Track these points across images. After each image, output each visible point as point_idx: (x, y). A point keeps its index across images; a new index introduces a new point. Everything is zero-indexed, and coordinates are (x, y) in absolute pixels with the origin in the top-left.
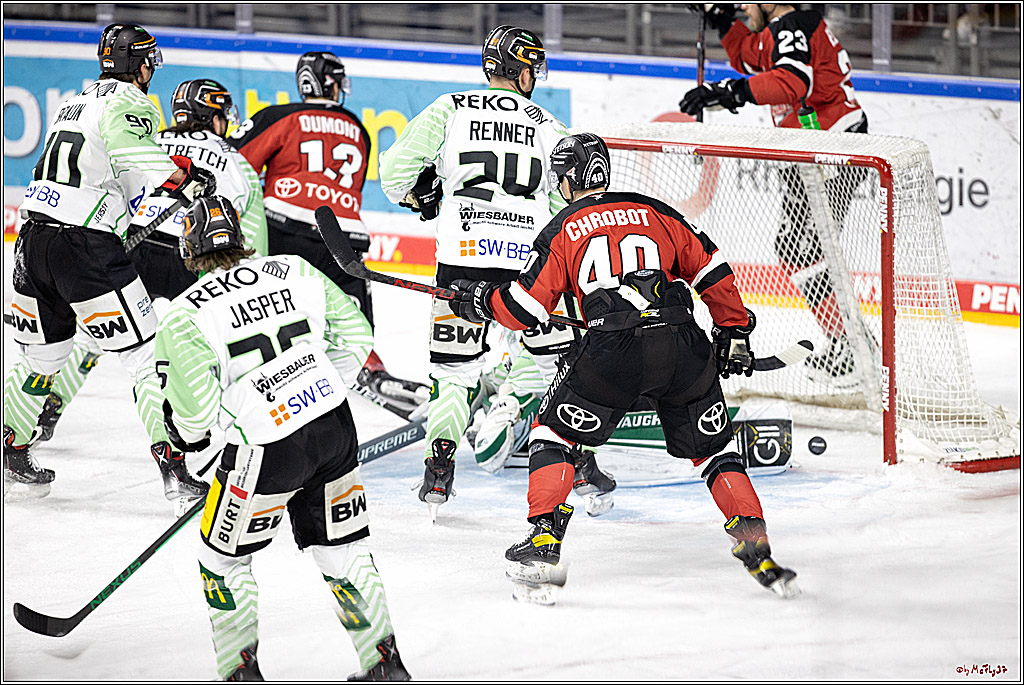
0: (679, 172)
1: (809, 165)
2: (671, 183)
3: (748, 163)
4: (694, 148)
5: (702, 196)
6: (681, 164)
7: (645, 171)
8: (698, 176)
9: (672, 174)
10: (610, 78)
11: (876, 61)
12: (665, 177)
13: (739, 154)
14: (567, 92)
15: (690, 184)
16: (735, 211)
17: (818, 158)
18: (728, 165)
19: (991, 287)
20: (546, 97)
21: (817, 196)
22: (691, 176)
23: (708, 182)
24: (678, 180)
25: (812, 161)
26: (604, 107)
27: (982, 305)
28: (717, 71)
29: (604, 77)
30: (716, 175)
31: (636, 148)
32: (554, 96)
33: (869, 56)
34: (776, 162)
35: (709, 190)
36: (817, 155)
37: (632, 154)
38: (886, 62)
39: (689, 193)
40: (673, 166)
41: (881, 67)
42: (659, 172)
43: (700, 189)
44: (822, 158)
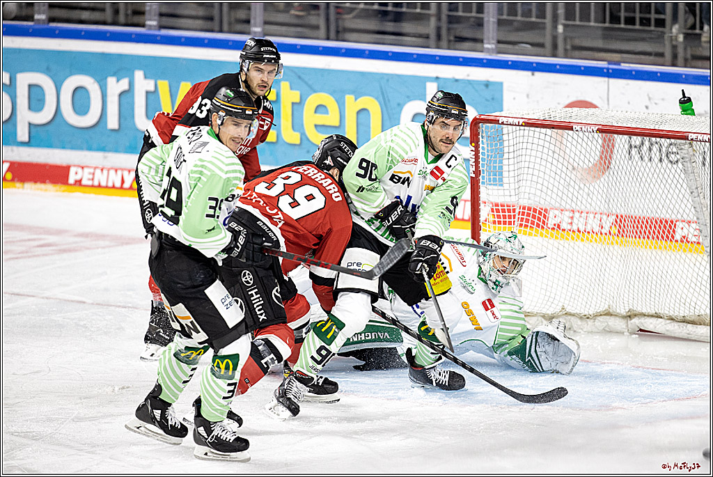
0: (584, 145)
1: (683, 141)
2: (578, 153)
3: (636, 140)
4: (597, 128)
5: (603, 162)
6: (585, 139)
7: (558, 144)
8: (599, 147)
9: (579, 147)
10: (533, 74)
12: (573, 149)
13: (630, 132)
14: (501, 84)
15: (593, 154)
16: (628, 173)
17: (691, 136)
18: (621, 141)
20: (484, 88)
21: (689, 166)
22: (594, 148)
23: (607, 152)
24: (583, 151)
25: (686, 138)
26: (528, 96)
28: (613, 69)
29: (529, 73)
30: (613, 146)
31: (552, 127)
32: (490, 87)
34: (658, 139)
35: (608, 157)
36: (690, 134)
37: (549, 131)
39: (592, 160)
40: (580, 140)
42: (569, 145)
43: (601, 158)
44: (694, 136)
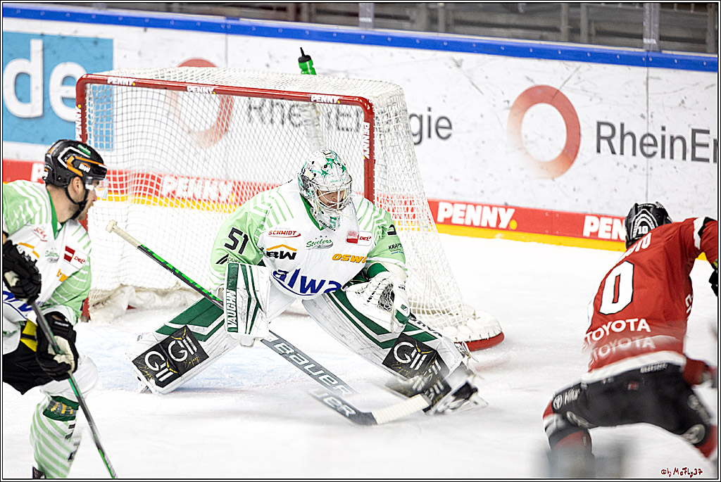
0: (201, 104)
1: (306, 103)
2: (194, 113)
3: (257, 101)
4: (213, 88)
5: (220, 124)
6: (196, 100)
7: (173, 103)
8: (217, 108)
9: (195, 107)
10: (145, 30)
11: (362, 19)
12: (189, 108)
13: (249, 93)
14: (110, 41)
15: (210, 115)
16: (247, 136)
17: (314, 97)
18: (240, 102)
19: (453, 204)
20: (92, 45)
21: (312, 128)
22: (211, 108)
23: (225, 113)
24: (200, 112)
25: (308, 99)
26: (140, 54)
27: (445, 219)
28: (232, 26)
29: (141, 29)
30: (231, 107)
31: (166, 87)
33: (356, 15)
34: (279, 101)
35: (226, 119)
36: (313, 95)
37: (163, 91)
38: (370, 20)
39: (209, 121)
40: (191, 102)
41: (365, 24)
42: (185, 104)
43: (219, 119)
44: (317, 97)
